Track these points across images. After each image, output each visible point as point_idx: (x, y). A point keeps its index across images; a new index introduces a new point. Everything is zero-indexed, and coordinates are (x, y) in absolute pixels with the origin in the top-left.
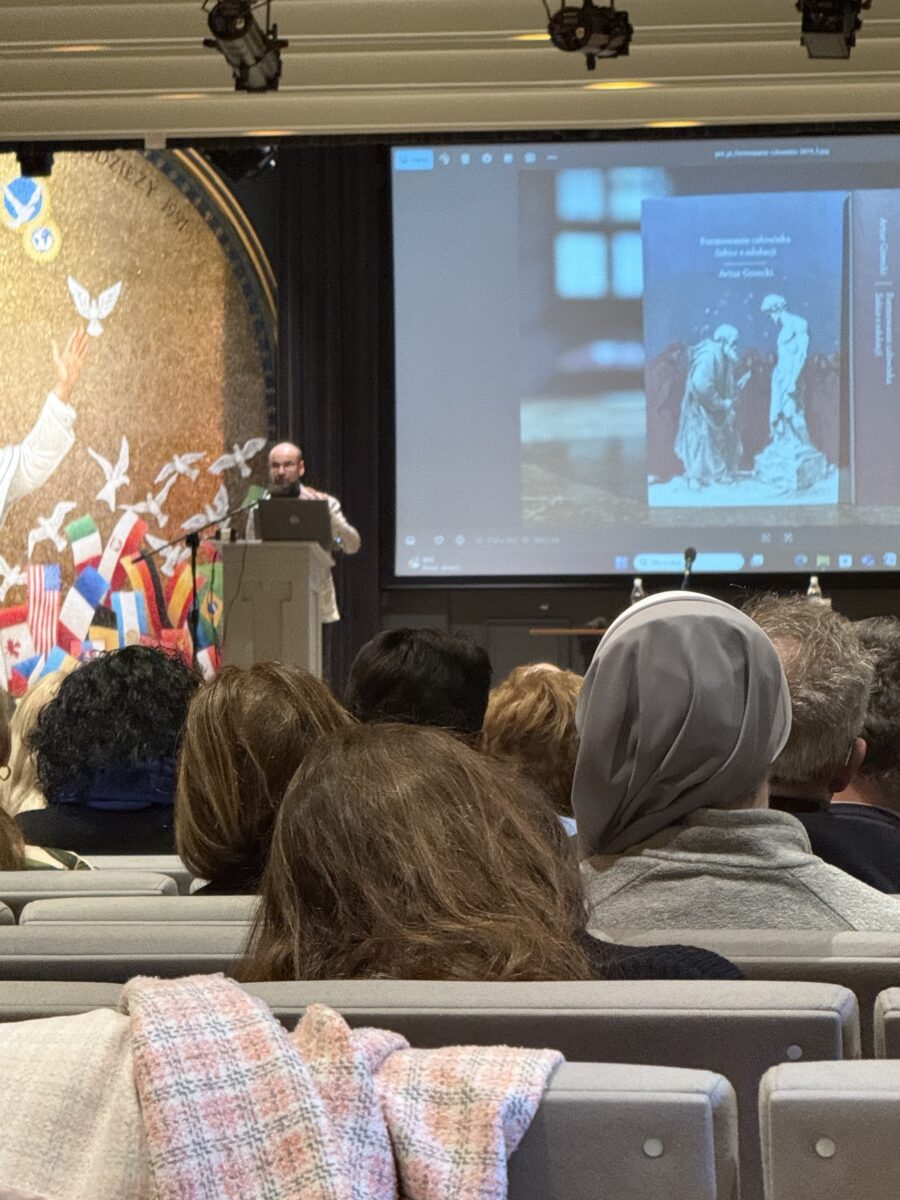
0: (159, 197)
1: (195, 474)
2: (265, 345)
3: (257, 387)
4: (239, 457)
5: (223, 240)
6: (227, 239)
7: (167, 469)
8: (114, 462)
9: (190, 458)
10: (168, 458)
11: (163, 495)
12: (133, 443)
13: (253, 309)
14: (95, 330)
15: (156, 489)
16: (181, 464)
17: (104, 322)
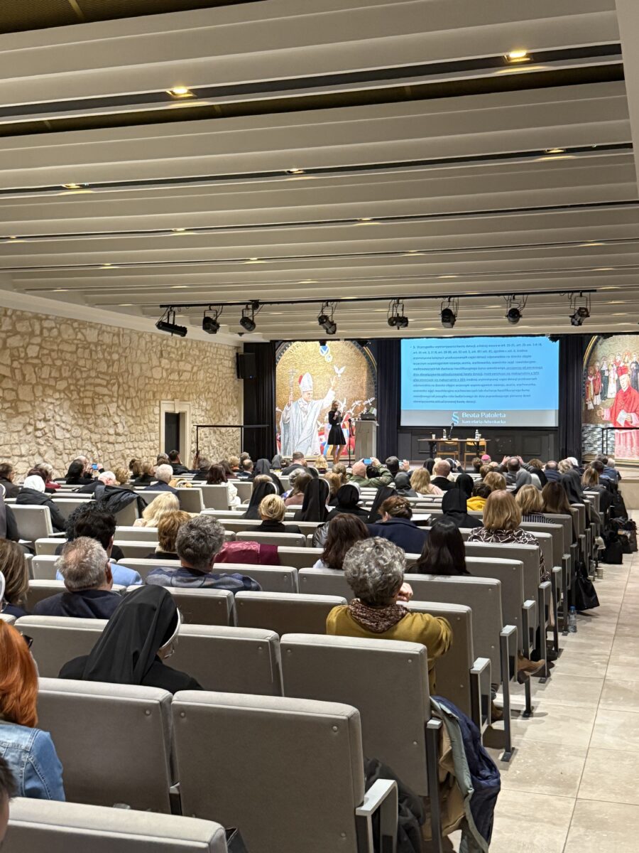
0: (353, 349)
1: (360, 405)
2: (375, 379)
3: (373, 387)
4: (369, 401)
5: (366, 357)
6: (367, 357)
7: (354, 404)
8: (343, 402)
9: (359, 401)
10: (354, 402)
11: (353, 409)
12: (347, 398)
13: (372, 372)
14: (339, 376)
15: (352, 408)
16: (357, 403)
17: (341, 374)
